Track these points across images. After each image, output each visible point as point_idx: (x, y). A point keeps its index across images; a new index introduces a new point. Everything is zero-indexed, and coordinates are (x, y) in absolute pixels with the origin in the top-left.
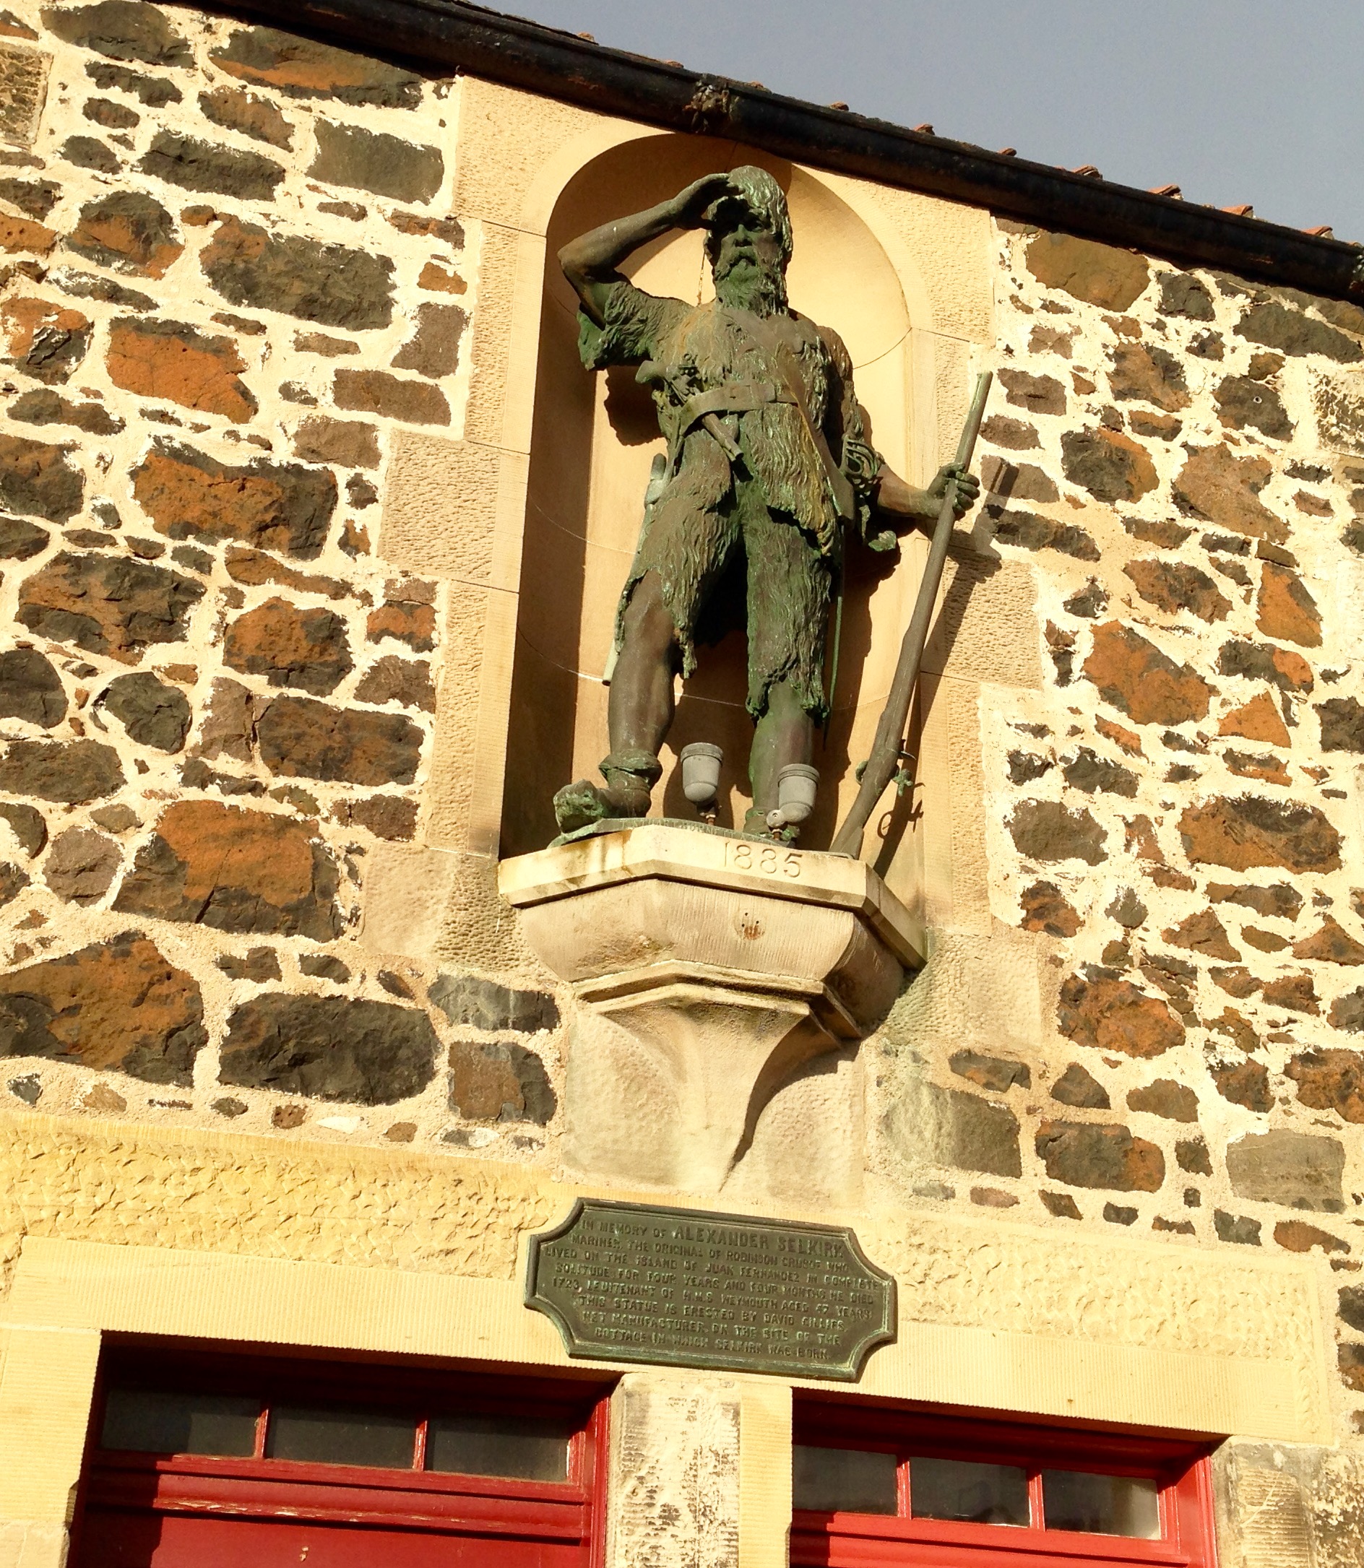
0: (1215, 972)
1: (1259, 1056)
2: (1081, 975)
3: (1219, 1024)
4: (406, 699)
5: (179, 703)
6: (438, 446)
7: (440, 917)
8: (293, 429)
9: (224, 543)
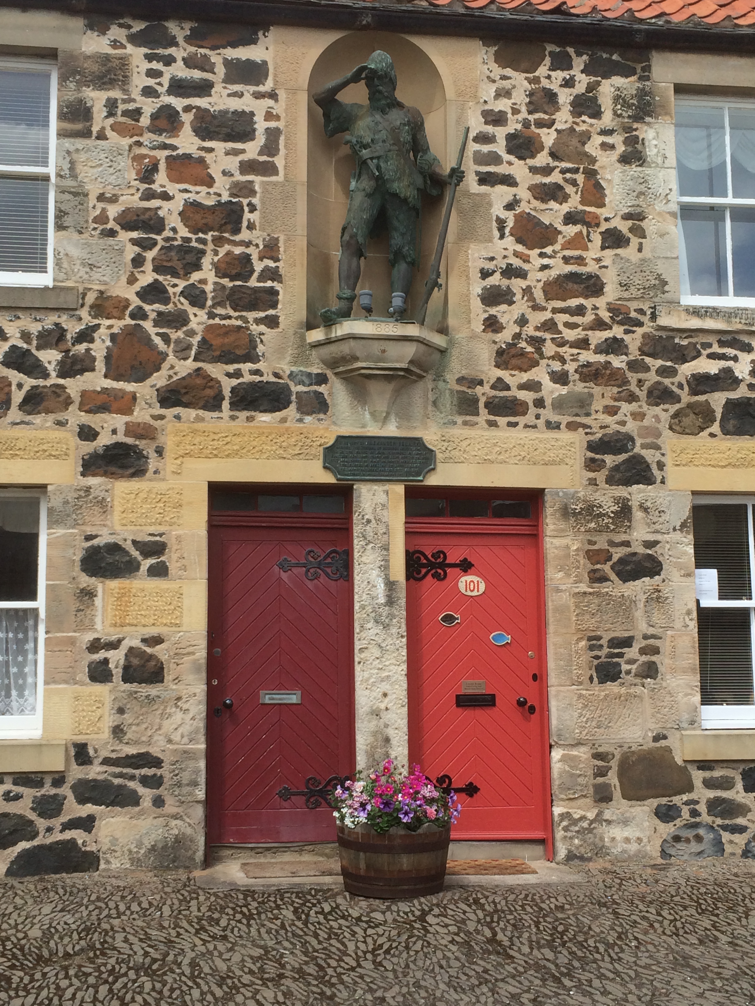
0: (552, 339)
1: (566, 367)
2: (504, 346)
3: (553, 358)
4: (273, 280)
5: (204, 292)
6: (275, 184)
7: (290, 352)
8: (227, 187)
9: (211, 233)
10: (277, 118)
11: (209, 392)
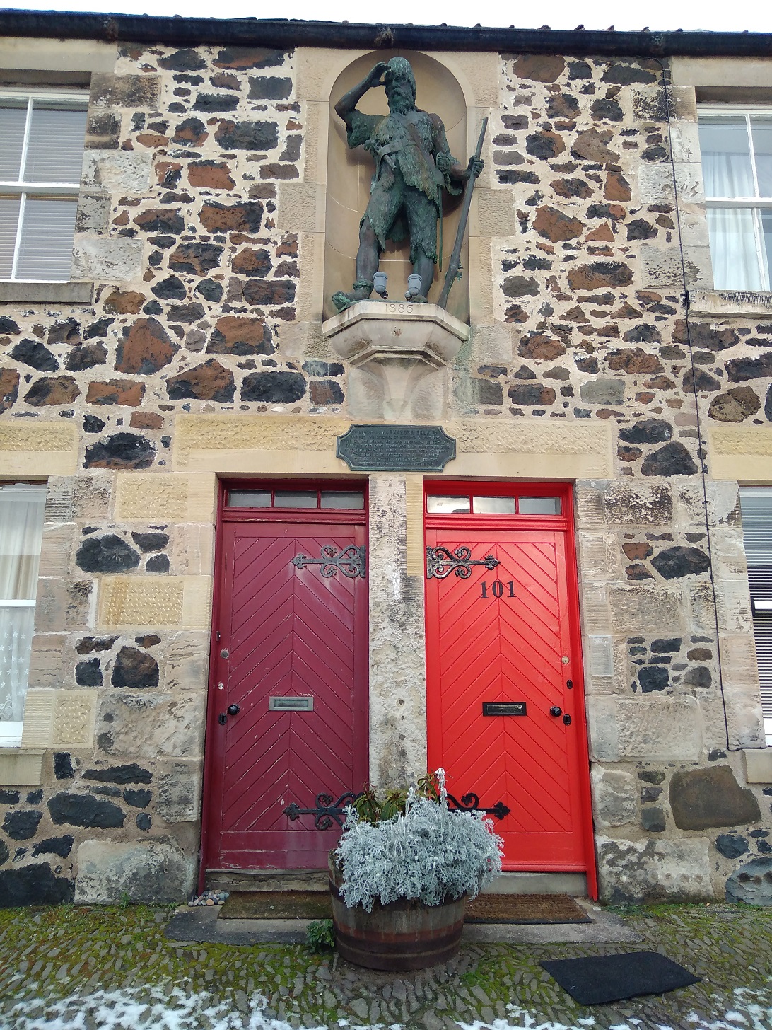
0: (579, 328)
1: (595, 355)
2: (528, 335)
3: (580, 346)
4: (290, 275)
5: (220, 286)
6: (295, 185)
7: (305, 343)
8: (248, 189)
9: (229, 232)
10: (299, 127)
11: (221, 383)
